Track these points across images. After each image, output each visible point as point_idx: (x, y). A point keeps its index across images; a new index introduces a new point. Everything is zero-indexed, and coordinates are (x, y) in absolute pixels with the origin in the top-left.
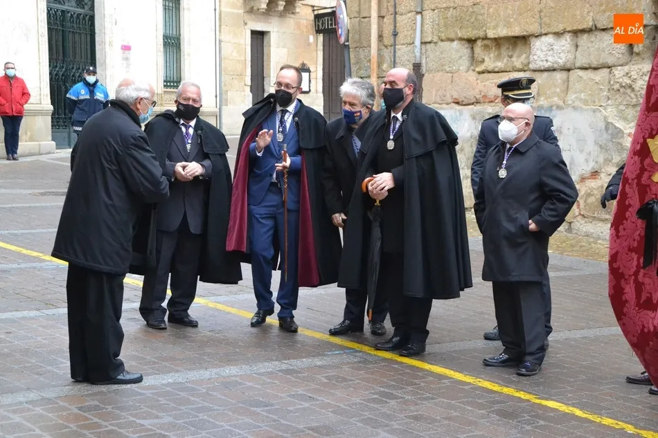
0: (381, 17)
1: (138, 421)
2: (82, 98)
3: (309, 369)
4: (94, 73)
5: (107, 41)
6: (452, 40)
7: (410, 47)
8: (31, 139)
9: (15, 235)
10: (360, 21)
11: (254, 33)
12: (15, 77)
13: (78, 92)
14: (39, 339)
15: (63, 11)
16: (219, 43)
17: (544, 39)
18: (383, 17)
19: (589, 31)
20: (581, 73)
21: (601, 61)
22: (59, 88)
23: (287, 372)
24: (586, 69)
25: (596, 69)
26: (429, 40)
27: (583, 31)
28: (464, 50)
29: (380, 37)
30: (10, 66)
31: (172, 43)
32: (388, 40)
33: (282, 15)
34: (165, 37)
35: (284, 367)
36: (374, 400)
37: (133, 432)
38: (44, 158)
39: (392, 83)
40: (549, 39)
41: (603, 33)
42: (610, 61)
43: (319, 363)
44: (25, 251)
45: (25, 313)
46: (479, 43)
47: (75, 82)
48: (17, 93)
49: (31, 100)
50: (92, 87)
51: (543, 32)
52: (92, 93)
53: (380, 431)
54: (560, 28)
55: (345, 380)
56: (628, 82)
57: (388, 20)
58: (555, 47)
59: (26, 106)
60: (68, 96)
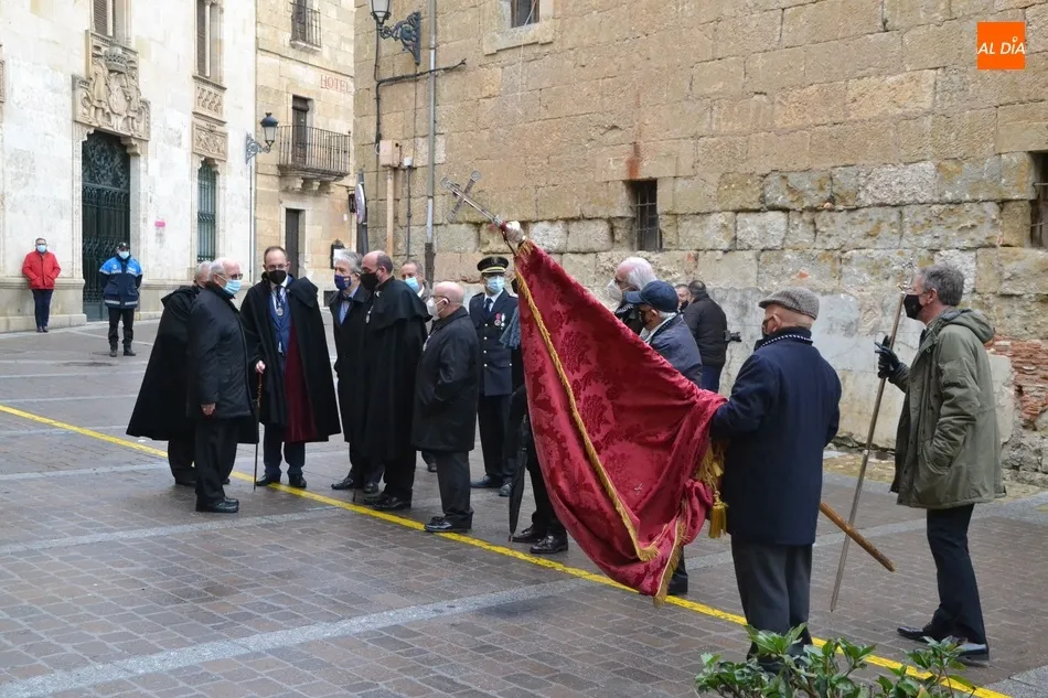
0: (396, 200)
1: (114, 569)
2: (114, 272)
3: (287, 523)
4: (128, 248)
5: (142, 217)
6: (461, 223)
7: (423, 228)
8: (62, 312)
9: (32, 403)
10: (377, 204)
11: (289, 211)
12: (46, 252)
13: (112, 267)
14: (35, 498)
15: (98, 190)
16: (254, 221)
17: (540, 224)
18: (398, 200)
19: (577, 219)
20: (572, 256)
21: (589, 247)
22: (92, 262)
23: (265, 526)
24: (576, 253)
25: (584, 253)
26: (440, 222)
27: (573, 219)
28: (471, 232)
29: (396, 218)
30: (41, 242)
31: (207, 220)
32: (403, 220)
33: (317, 194)
34: (201, 214)
35: (264, 521)
36: (340, 549)
37: (107, 579)
38: (74, 330)
39: (365, 268)
40: (545, 225)
41: (589, 222)
42: (596, 246)
43: (297, 518)
44: (38, 418)
45: (27, 475)
46: (484, 226)
47: (108, 257)
48: (47, 266)
49: (62, 273)
50: (124, 262)
51: (540, 218)
52: (124, 268)
53: (337, 574)
54: (553, 215)
55: (318, 532)
56: (611, 266)
57: (403, 203)
58: (550, 233)
59: (57, 280)
60: (101, 270)
